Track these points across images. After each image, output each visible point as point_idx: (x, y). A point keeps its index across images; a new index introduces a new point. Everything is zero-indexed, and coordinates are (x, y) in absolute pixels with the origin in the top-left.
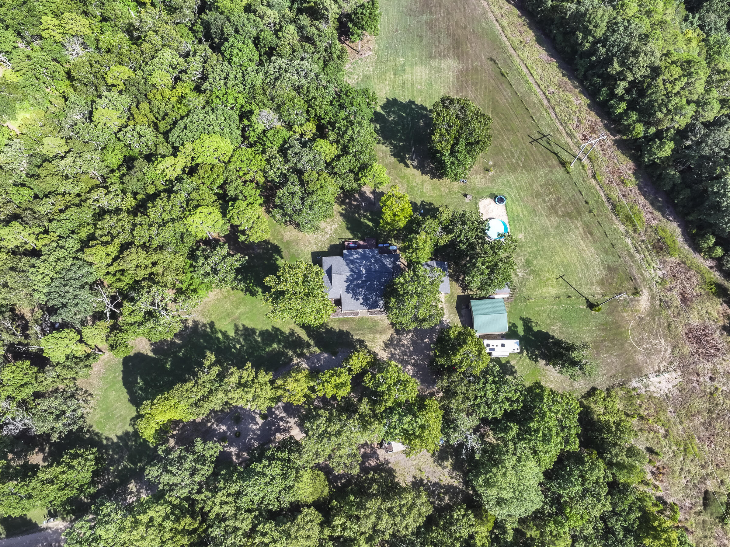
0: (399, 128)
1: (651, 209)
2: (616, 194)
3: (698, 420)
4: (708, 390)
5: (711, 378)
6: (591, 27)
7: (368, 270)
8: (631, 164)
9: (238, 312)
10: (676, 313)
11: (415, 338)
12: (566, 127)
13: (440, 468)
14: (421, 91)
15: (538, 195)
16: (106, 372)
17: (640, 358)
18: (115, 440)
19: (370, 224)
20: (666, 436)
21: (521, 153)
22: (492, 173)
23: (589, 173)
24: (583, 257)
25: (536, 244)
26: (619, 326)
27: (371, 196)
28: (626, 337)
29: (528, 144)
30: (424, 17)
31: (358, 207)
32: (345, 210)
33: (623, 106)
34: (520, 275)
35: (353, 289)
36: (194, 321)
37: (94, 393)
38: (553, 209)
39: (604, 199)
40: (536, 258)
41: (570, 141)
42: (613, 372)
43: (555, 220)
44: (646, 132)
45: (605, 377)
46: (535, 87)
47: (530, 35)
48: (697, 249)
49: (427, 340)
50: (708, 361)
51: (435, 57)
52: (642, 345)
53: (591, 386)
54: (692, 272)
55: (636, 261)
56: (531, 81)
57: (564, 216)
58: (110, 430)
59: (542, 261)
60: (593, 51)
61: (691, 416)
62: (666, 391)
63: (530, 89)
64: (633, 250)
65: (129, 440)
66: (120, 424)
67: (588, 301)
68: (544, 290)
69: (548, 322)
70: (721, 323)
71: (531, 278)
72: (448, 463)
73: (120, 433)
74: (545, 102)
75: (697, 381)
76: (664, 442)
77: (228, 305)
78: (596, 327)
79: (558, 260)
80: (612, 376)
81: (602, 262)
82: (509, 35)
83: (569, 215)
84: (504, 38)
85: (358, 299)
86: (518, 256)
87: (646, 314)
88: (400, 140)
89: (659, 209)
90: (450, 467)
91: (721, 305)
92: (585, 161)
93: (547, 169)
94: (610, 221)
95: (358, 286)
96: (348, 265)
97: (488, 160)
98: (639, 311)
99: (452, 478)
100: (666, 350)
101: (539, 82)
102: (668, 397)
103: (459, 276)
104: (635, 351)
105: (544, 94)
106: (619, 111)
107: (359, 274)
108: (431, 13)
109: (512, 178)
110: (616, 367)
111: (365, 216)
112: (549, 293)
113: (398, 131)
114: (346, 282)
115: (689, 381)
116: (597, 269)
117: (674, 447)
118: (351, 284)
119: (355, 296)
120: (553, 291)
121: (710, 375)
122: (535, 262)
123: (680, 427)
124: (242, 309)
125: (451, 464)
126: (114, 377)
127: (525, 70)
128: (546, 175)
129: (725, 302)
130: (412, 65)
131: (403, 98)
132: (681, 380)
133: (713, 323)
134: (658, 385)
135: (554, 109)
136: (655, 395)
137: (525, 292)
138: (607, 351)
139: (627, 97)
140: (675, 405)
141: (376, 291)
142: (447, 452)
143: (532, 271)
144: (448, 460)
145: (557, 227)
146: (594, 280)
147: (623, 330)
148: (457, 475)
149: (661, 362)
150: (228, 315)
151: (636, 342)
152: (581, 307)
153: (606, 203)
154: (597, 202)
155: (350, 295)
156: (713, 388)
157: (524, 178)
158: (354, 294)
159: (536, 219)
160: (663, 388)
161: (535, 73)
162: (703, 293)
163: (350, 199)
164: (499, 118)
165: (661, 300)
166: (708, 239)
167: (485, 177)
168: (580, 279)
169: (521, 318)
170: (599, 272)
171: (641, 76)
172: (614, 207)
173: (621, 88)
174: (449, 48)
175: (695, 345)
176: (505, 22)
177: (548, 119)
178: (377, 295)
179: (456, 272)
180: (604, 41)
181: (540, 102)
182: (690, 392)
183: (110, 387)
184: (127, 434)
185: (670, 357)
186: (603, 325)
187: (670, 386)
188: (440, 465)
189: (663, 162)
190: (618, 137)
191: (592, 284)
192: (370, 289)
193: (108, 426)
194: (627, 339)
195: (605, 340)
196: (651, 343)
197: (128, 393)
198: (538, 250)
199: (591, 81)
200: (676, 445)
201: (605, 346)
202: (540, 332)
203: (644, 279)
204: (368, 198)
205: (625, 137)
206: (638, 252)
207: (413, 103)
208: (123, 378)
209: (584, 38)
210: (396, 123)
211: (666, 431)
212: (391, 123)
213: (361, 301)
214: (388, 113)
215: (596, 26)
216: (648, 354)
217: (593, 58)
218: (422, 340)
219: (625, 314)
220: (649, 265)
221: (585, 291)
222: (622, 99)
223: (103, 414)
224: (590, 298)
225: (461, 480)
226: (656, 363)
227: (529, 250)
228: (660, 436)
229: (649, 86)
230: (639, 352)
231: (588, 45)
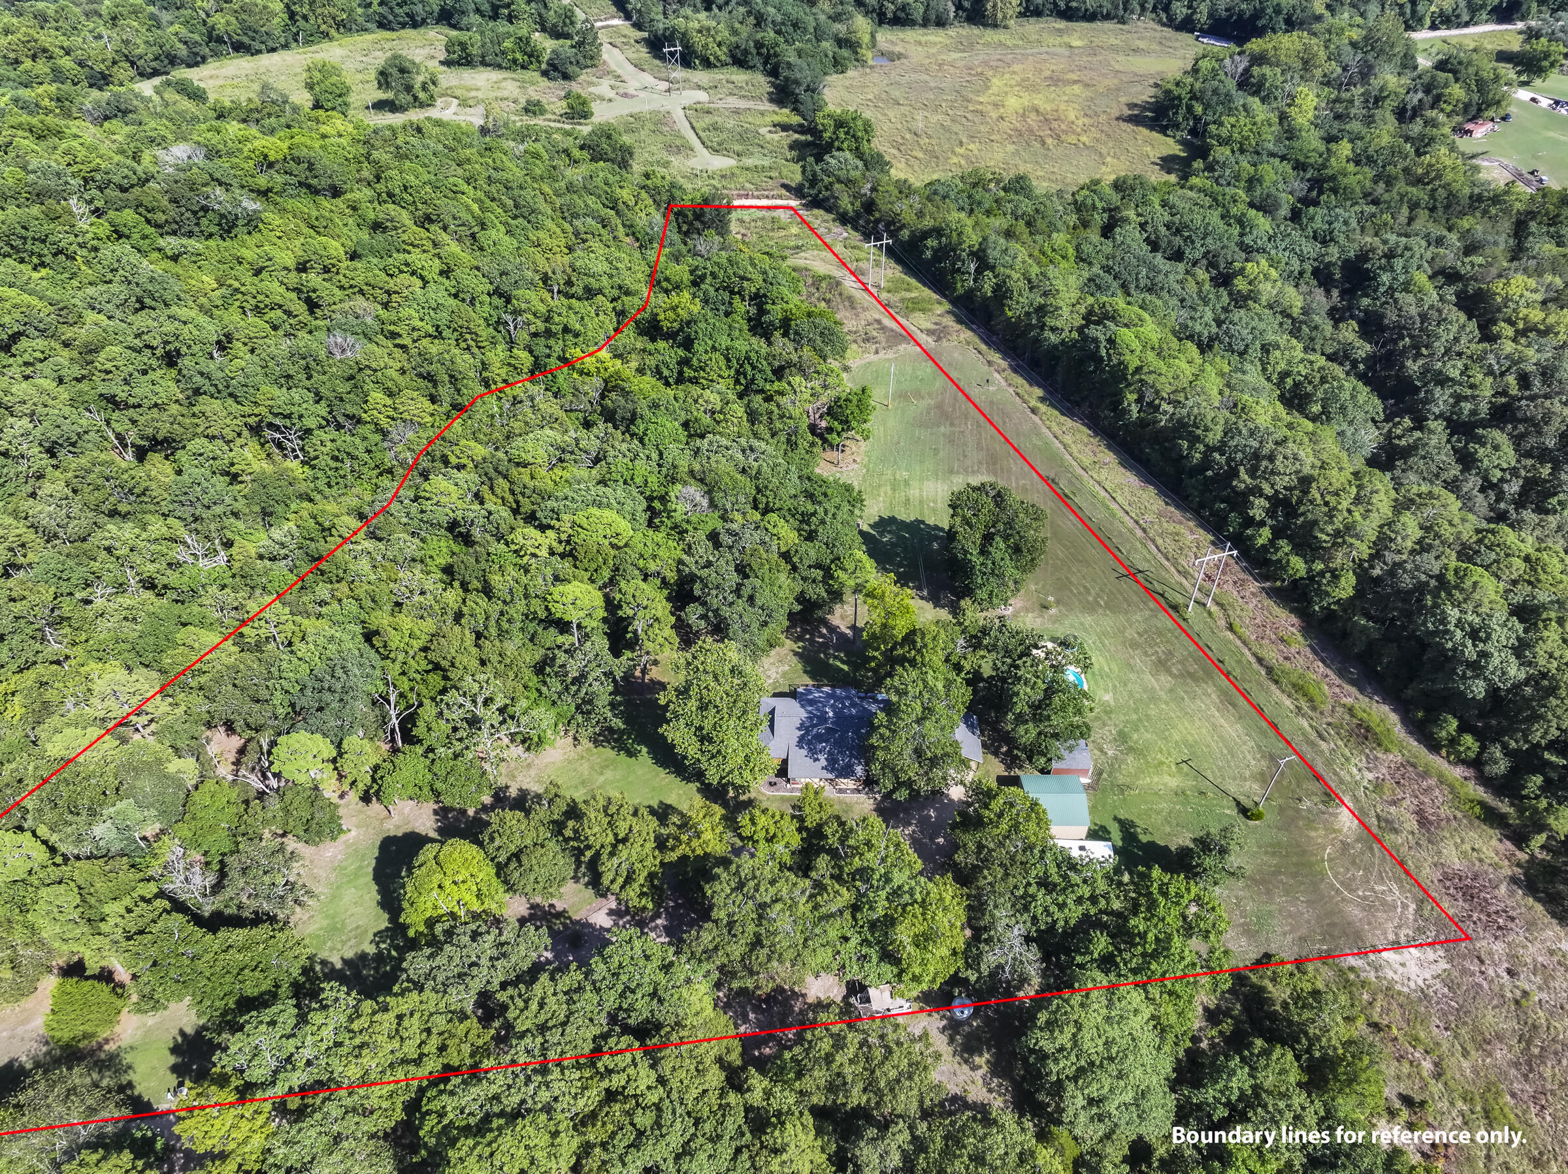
0: (899, 550)
1: (1338, 681)
2: (1272, 655)
3: (1501, 1054)
4: (1509, 995)
5: (1510, 972)
6: (1199, 432)
7: (838, 714)
8: (1294, 619)
9: (602, 779)
10: (1412, 842)
11: (918, 835)
12: (1175, 564)
13: (965, 1068)
14: (934, 510)
15: (1134, 645)
16: (346, 859)
17: (1355, 912)
18: (339, 965)
19: (846, 668)
20: (1438, 1075)
21: (1102, 590)
22: (1053, 611)
23: (1222, 623)
24: (1221, 737)
25: (1136, 711)
26: (1304, 852)
27: (848, 631)
28: (1321, 873)
29: (1112, 579)
30: (942, 429)
31: (824, 647)
32: (804, 648)
33: (1266, 533)
34: (1110, 753)
35: (809, 743)
36: (520, 790)
37: (318, 889)
38: (1162, 665)
39: (1253, 660)
40: (1137, 730)
41: (1184, 581)
42: (1303, 931)
43: (1166, 680)
44: (1310, 570)
45: (1289, 938)
46: (1120, 514)
47: (1109, 457)
48: (1434, 747)
49: (941, 840)
50: (1496, 938)
51: (958, 473)
52: (1355, 890)
53: (1263, 951)
54: (1432, 782)
55: (1322, 752)
56: (1113, 506)
57: (1182, 676)
58: (332, 949)
59: (1148, 736)
60: (1206, 462)
61: (1484, 1043)
62: (1420, 983)
63: (1114, 515)
64: (1313, 736)
65: (364, 967)
66: (353, 941)
67: (1238, 803)
68: (1156, 779)
69: (1168, 829)
70: (1507, 871)
71: (1130, 759)
72: (981, 1060)
73: (349, 954)
74: (1139, 533)
75: (1482, 973)
76: (1436, 1088)
77: (585, 768)
78: (1260, 847)
79: (1177, 737)
80: (1302, 939)
81: (1259, 747)
82: (1076, 454)
83: (1191, 675)
84: (1068, 457)
85: (817, 760)
86: (1104, 725)
87: (1353, 837)
88: (900, 565)
89: (1353, 683)
90: (985, 1069)
91: (1500, 840)
92: (1214, 609)
93: (1147, 613)
94: (1267, 691)
95: (819, 738)
96: (803, 706)
97: (1047, 595)
98: (1340, 831)
99: (990, 1091)
100: (1405, 906)
101: (1127, 508)
102: (1426, 996)
103: (1000, 747)
104: (1343, 900)
105: (1137, 522)
106: (1260, 542)
107: (823, 718)
108: (952, 424)
109: (1088, 620)
110: (1308, 922)
111: (836, 658)
112: (1165, 785)
113: (898, 555)
114: (799, 729)
115: (1464, 971)
116: (1249, 757)
117: (1460, 1104)
118: (807, 733)
119: (813, 753)
120: (1173, 782)
121: (1506, 965)
122: (1135, 736)
123: (1466, 1064)
124: (609, 774)
125: (988, 1062)
126: (360, 867)
127: (1103, 493)
128: (1146, 620)
129: (1508, 837)
130: (921, 480)
131: (906, 515)
132: (1448, 966)
133: (1491, 870)
134: (1401, 970)
135: (1153, 541)
136: (1398, 987)
137: (1121, 779)
138: (1287, 893)
139: (1269, 522)
140: (1445, 1014)
141: (851, 749)
142: (979, 1039)
143: (1131, 749)
144: (981, 1055)
145: (1171, 691)
146: (1247, 773)
147: (1313, 859)
148: (1000, 1085)
149: (1399, 927)
150: (583, 783)
151: (1342, 883)
152: (1228, 812)
153: (1256, 666)
154: (1239, 662)
155: (804, 752)
156: (1518, 993)
157: (1108, 622)
158: (810, 750)
159: (1133, 676)
160: (1413, 977)
161: (1119, 499)
162: (1459, 815)
163: (812, 635)
164: (1064, 546)
165: (1378, 817)
166: (1445, 721)
167: (1042, 616)
168: (1220, 769)
169: (1115, 818)
170: (1256, 764)
171: (1285, 488)
172: (1270, 670)
173: (1258, 508)
174: (980, 463)
175: (1461, 903)
176: (1068, 439)
177: (1145, 552)
178: (851, 756)
179: (994, 740)
180: (1221, 449)
181: (1131, 532)
182: (1472, 994)
183: (349, 882)
184: (363, 956)
185: (1416, 920)
186: (1272, 845)
187: (1428, 976)
188: (966, 1061)
189: (1345, 611)
190: (1268, 584)
191: (1245, 780)
192: (840, 744)
193: (329, 944)
194: (1323, 875)
195: (1280, 873)
196: (1373, 890)
197: (379, 892)
198: (1140, 720)
199: (1211, 509)
200: (1465, 1100)
201: (1281, 882)
202: (1152, 844)
203: (1342, 782)
204: (842, 635)
205: (1278, 584)
206: (1323, 739)
207: (923, 522)
208: (375, 869)
209: (1190, 448)
210: (893, 545)
211: (1436, 1065)
212: (885, 544)
213: (823, 762)
214: (882, 534)
215: (1207, 429)
216: (1369, 908)
217: (1209, 473)
218: (932, 839)
219: (1313, 834)
220: (1347, 759)
221: (1233, 789)
222: (1262, 524)
223: (325, 923)
224: (1242, 799)
225: (1008, 1097)
226: (1390, 927)
227: (1122, 718)
228: (1425, 1074)
229: (1300, 502)
230: (1351, 901)
231: (1198, 455)
